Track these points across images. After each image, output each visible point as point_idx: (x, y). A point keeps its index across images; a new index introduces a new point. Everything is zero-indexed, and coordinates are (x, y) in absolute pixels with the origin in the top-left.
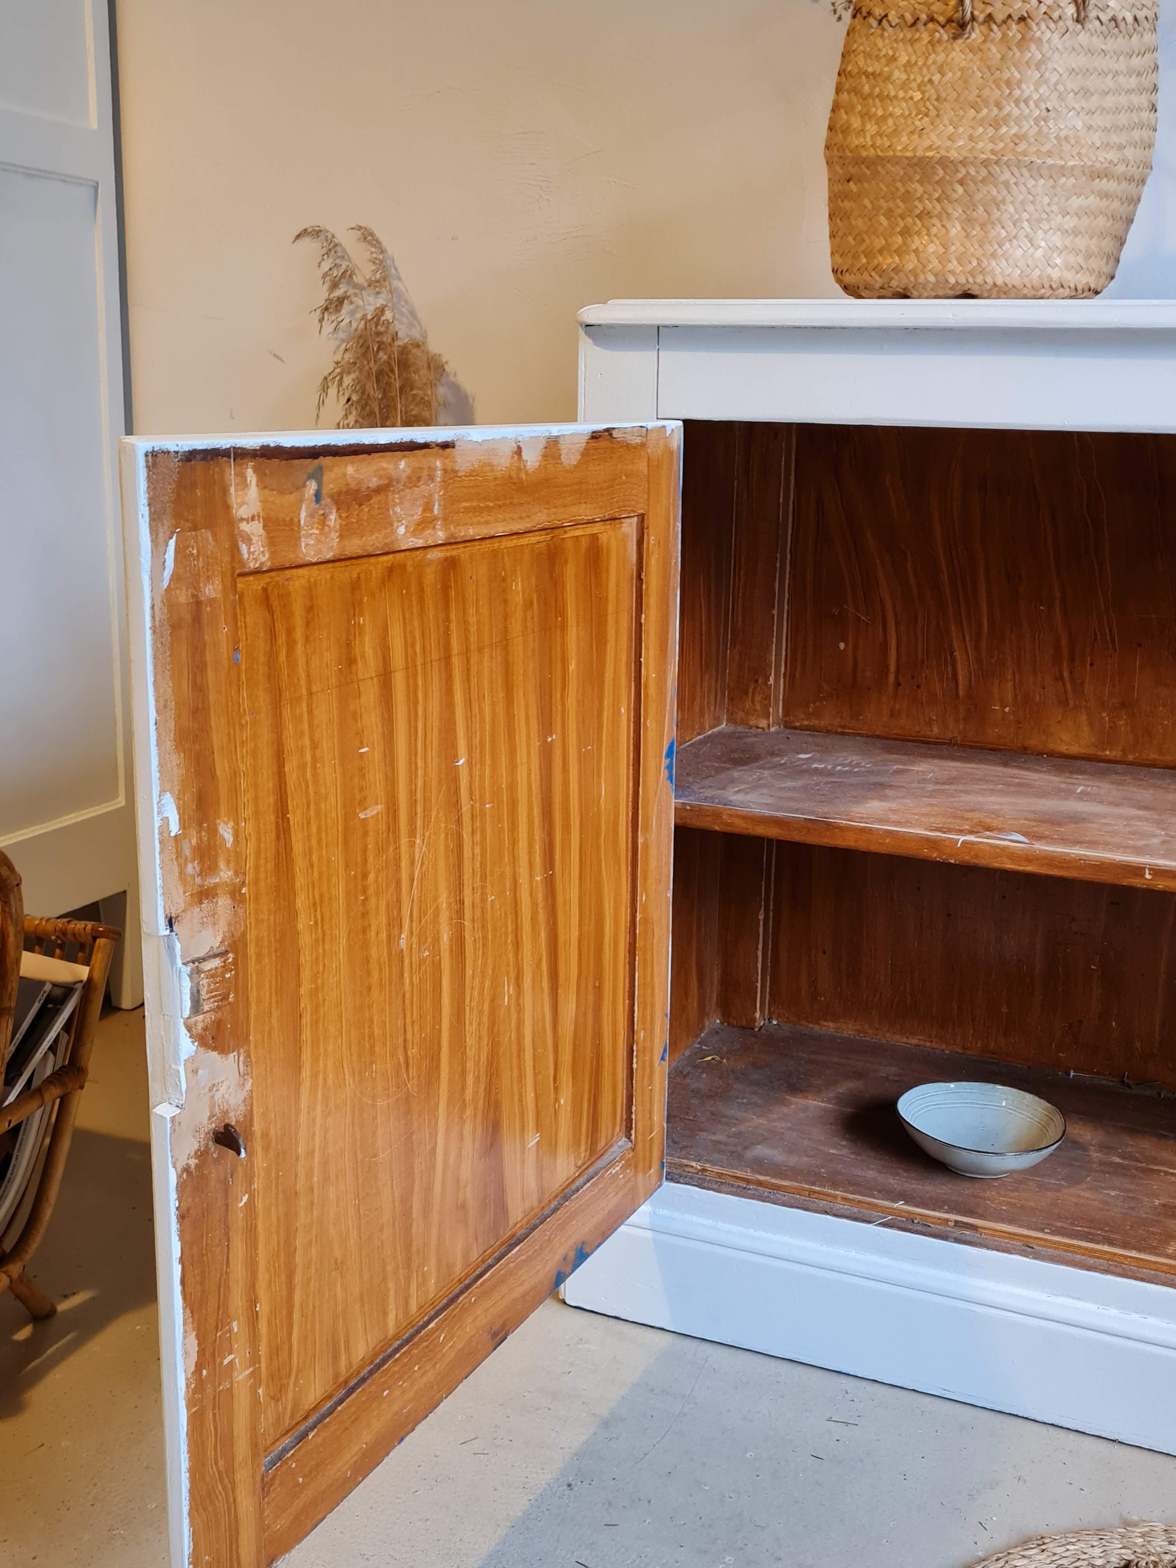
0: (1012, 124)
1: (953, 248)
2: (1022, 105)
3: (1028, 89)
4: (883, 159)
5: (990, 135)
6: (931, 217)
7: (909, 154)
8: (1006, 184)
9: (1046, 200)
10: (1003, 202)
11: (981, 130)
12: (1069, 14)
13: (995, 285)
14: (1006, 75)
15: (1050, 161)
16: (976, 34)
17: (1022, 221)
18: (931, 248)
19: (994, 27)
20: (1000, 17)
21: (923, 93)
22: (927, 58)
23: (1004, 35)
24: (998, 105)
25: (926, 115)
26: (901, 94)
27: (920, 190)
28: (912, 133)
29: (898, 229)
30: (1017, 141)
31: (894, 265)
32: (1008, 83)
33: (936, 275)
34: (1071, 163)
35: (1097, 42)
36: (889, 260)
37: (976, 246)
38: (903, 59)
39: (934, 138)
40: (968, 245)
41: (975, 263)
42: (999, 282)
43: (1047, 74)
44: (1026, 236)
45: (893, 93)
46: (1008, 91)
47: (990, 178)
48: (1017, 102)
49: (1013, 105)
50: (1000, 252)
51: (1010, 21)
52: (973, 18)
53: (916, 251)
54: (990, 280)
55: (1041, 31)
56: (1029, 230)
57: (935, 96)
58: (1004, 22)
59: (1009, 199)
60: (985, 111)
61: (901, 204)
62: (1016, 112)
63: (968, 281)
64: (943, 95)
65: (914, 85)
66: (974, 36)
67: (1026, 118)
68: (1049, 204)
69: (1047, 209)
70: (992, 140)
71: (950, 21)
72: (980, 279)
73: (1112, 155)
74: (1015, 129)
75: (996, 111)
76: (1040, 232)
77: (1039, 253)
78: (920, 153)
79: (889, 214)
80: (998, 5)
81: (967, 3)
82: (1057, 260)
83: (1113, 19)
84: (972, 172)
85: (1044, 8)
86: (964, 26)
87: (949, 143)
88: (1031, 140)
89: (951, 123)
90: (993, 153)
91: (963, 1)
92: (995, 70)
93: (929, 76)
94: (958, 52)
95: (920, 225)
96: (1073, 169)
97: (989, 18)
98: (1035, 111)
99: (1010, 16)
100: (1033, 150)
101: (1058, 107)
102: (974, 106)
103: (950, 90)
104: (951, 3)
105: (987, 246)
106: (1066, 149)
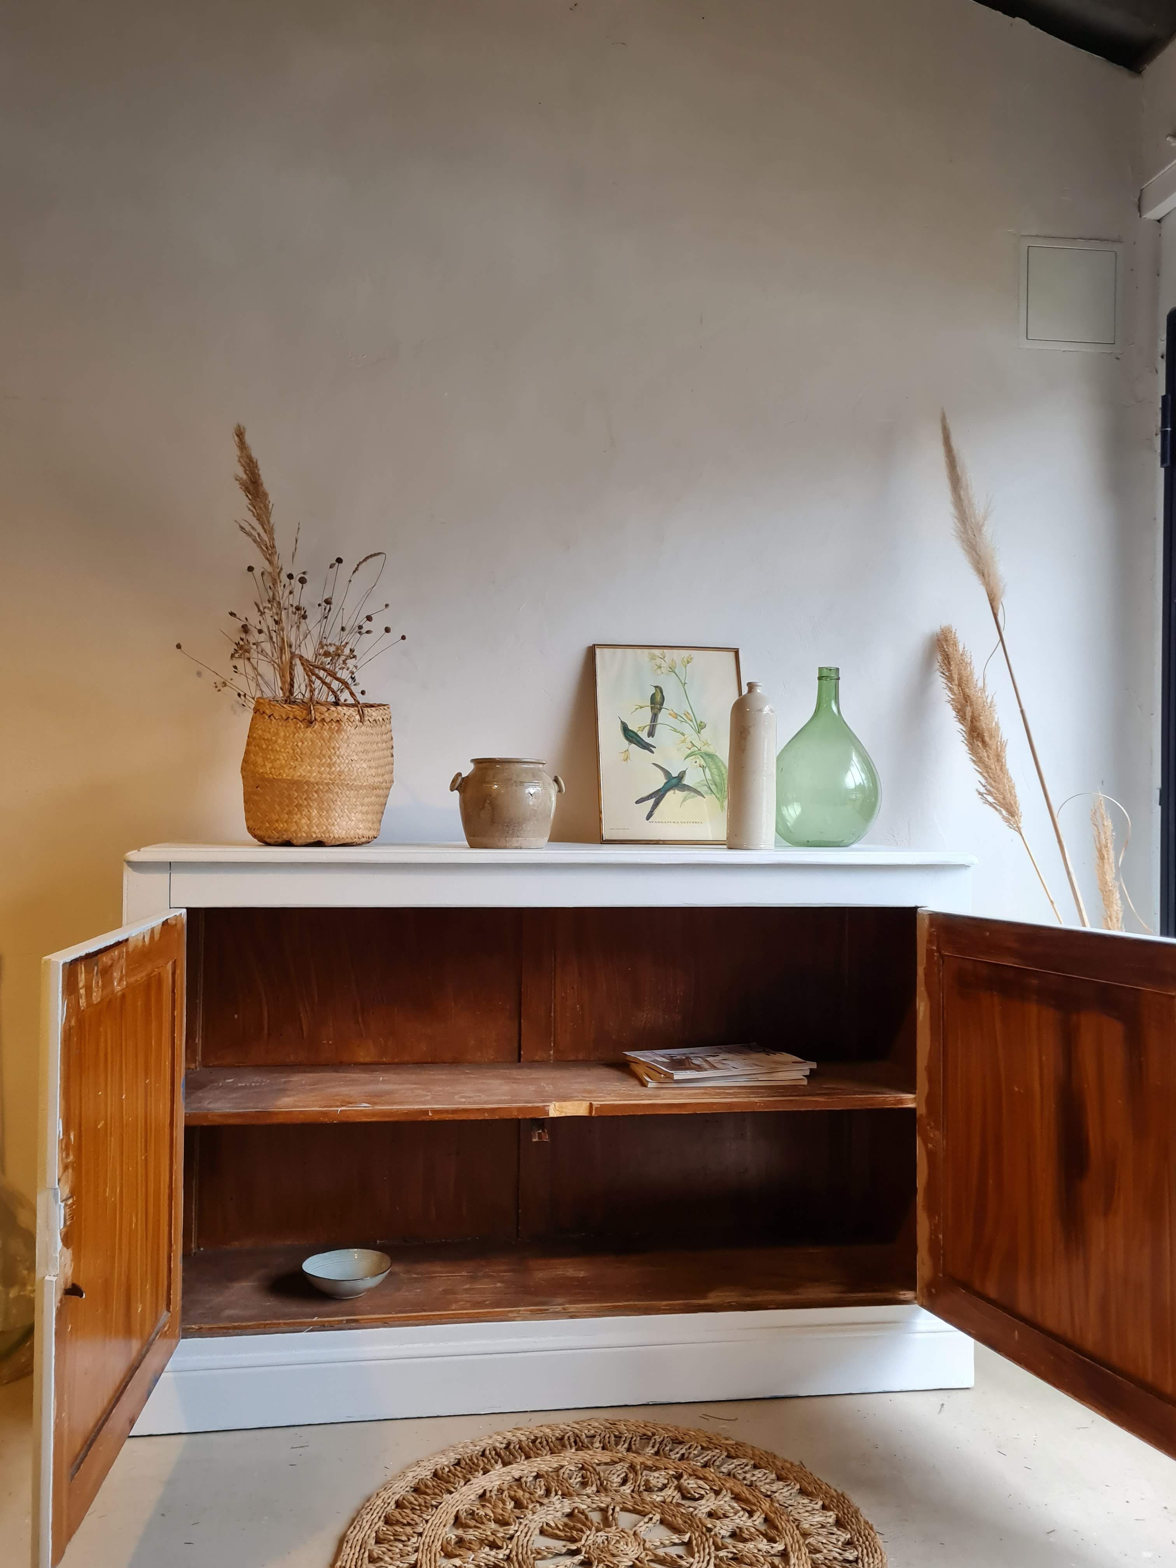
0: (337, 766)
1: (314, 821)
2: (341, 758)
3: (342, 751)
4: (276, 779)
5: (328, 771)
6: (302, 807)
7: (289, 778)
8: (337, 793)
9: (354, 800)
10: (336, 801)
11: (323, 769)
12: (357, 718)
13: (334, 837)
14: (333, 745)
15: (355, 784)
16: (317, 726)
17: (344, 809)
18: (303, 821)
19: (325, 724)
20: (328, 720)
21: (293, 750)
22: (295, 734)
23: (330, 728)
24: (330, 757)
25: (296, 760)
26: (282, 750)
27: (296, 794)
28: (290, 768)
29: (286, 811)
30: (339, 774)
31: (284, 828)
32: (333, 748)
33: (306, 834)
34: (365, 784)
35: (368, 730)
36: (281, 826)
37: (325, 820)
38: (282, 734)
39: (301, 771)
40: (321, 820)
41: (325, 828)
42: (336, 836)
43: (350, 745)
44: (347, 816)
45: (278, 749)
46: (334, 752)
47: (330, 790)
48: (338, 757)
49: (336, 758)
50: (336, 823)
51: (332, 722)
52: (315, 719)
53: (296, 822)
54: (332, 836)
55: (346, 726)
56: (347, 813)
57: (300, 752)
58: (330, 722)
59: (338, 800)
60: (324, 760)
61: (286, 800)
62: (338, 761)
63: (322, 836)
64: (304, 752)
65: (289, 746)
66: (316, 727)
67: (343, 764)
68: (356, 802)
69: (355, 804)
70: (329, 774)
71: (304, 719)
72: (327, 835)
74: (338, 769)
75: (329, 760)
76: (353, 814)
77: (353, 823)
78: (296, 778)
79: (280, 804)
80: (327, 714)
81: (313, 712)
82: (361, 826)
83: (375, 720)
84: (321, 787)
85: (346, 717)
86: (311, 723)
87: (309, 774)
88: (347, 774)
89: (309, 765)
90: (330, 779)
91: (311, 711)
92: (326, 742)
93: (295, 743)
94: (309, 734)
95: (297, 810)
96: (365, 786)
97: (323, 720)
98: (347, 761)
99: (332, 720)
100: (347, 778)
101: (356, 759)
102: (319, 757)
103: (307, 750)
104: (305, 712)
105: (330, 820)
106: (361, 777)
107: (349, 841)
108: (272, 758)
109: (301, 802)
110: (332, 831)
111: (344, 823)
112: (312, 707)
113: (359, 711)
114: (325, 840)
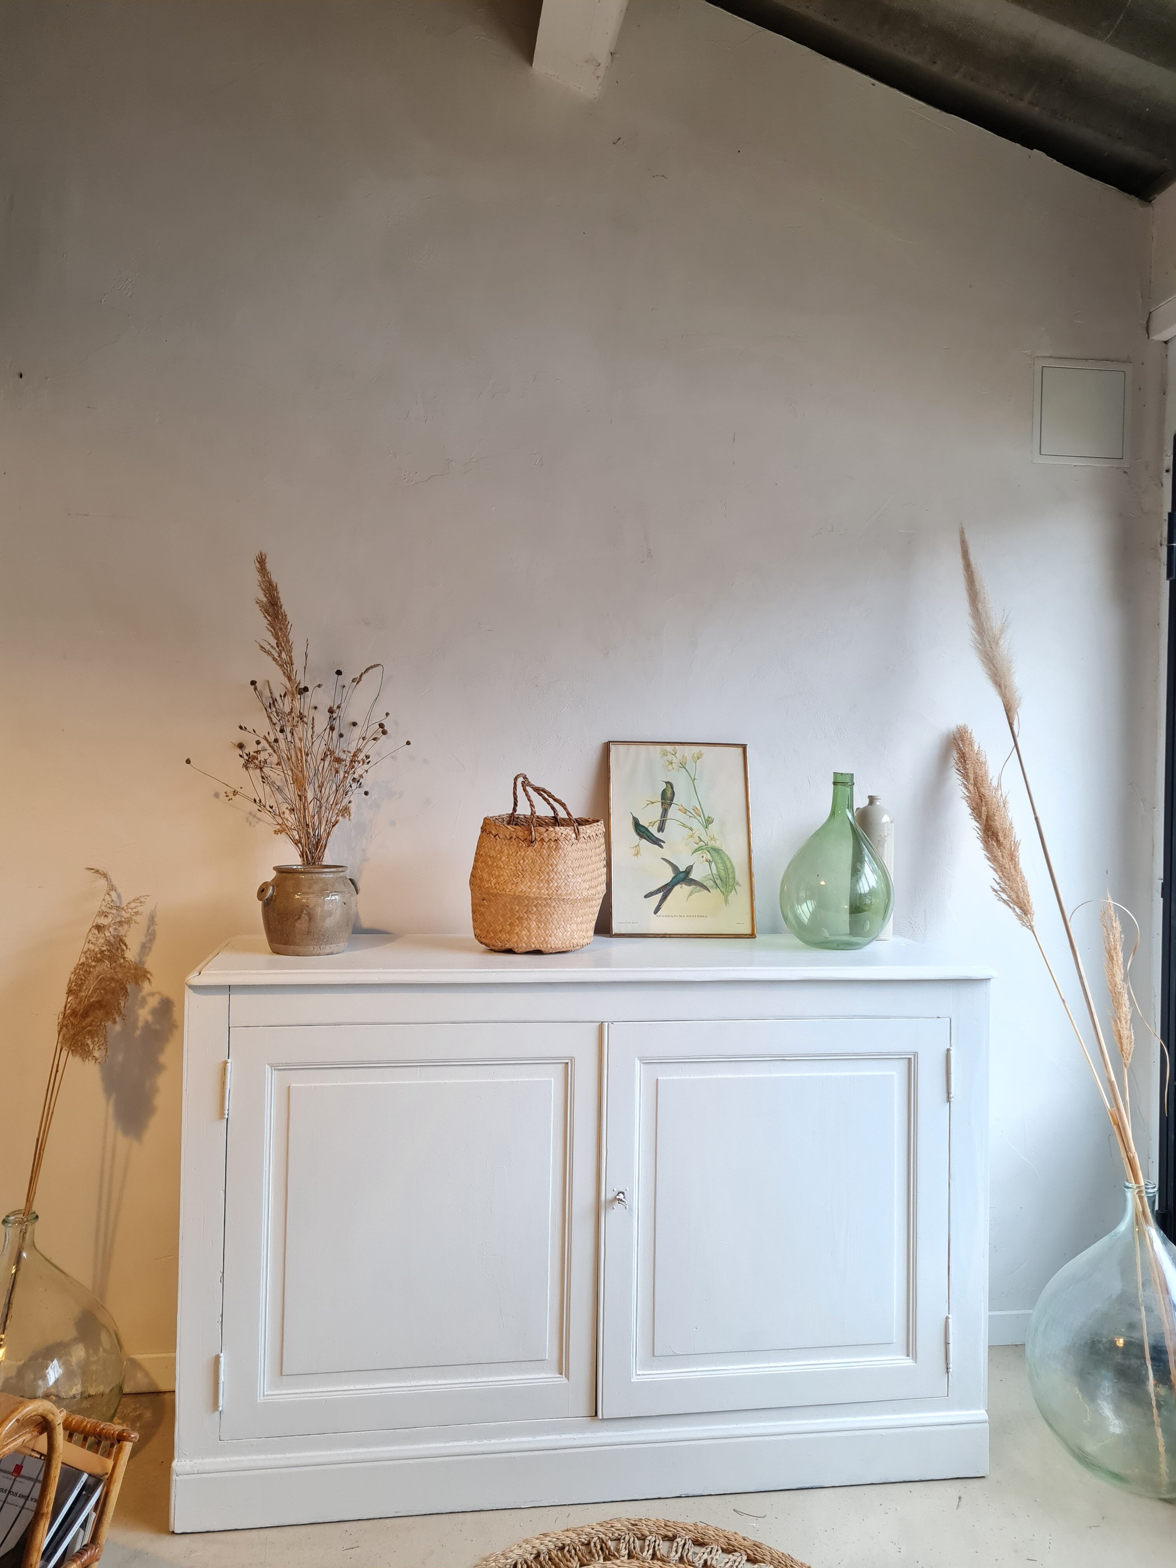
0: (554, 882)
1: (533, 933)
2: (558, 875)
3: (560, 867)
4: (500, 894)
5: (546, 887)
6: (523, 920)
7: (512, 893)
8: (554, 907)
9: (570, 912)
10: (553, 914)
11: (542, 884)
12: (573, 838)
13: (551, 948)
14: (551, 862)
15: (571, 898)
16: (537, 845)
17: (561, 921)
18: (524, 933)
19: (545, 843)
20: (547, 840)
21: (516, 867)
22: (517, 853)
23: (549, 847)
24: (548, 874)
25: (518, 876)
26: (506, 867)
27: (518, 908)
28: (513, 884)
29: (508, 923)
30: (557, 889)
31: (507, 937)
32: (551, 865)
34: (579, 898)
35: (584, 846)
36: (504, 936)
37: (543, 932)
38: (506, 852)
39: (522, 886)
40: (539, 932)
41: (543, 939)
42: (553, 945)
43: (567, 861)
45: (502, 866)
46: (552, 869)
47: (547, 905)
48: (556, 873)
49: (554, 874)
50: (553, 934)
51: (550, 841)
53: (517, 933)
54: (549, 946)
55: (563, 844)
56: (564, 925)
57: (521, 869)
58: (548, 841)
59: (555, 913)
60: (543, 877)
61: (508, 913)
62: (556, 877)
64: (525, 869)
65: (512, 864)
66: (536, 846)
67: (560, 879)
68: (571, 914)
69: (571, 916)
70: (547, 889)
71: (525, 840)
72: (545, 945)
74: (556, 884)
75: (547, 876)
76: (569, 926)
77: (569, 933)
78: (517, 894)
79: (503, 916)
80: (545, 835)
81: (533, 833)
82: (576, 936)
83: (589, 837)
84: (540, 902)
85: (563, 836)
86: (532, 842)
87: (529, 890)
88: (563, 889)
89: (530, 881)
90: (548, 894)
91: (531, 832)
92: (545, 859)
93: (518, 861)
94: (530, 852)
95: (518, 922)
97: (542, 840)
98: (564, 877)
99: (550, 839)
100: (564, 893)
101: (572, 874)
102: (538, 874)
103: (528, 867)
104: (526, 832)
105: (548, 932)
106: (577, 891)
107: (564, 950)
108: (497, 874)
109: (522, 915)
110: (549, 942)
111: (562, 935)
112: (533, 828)
113: (574, 830)
114: (543, 949)
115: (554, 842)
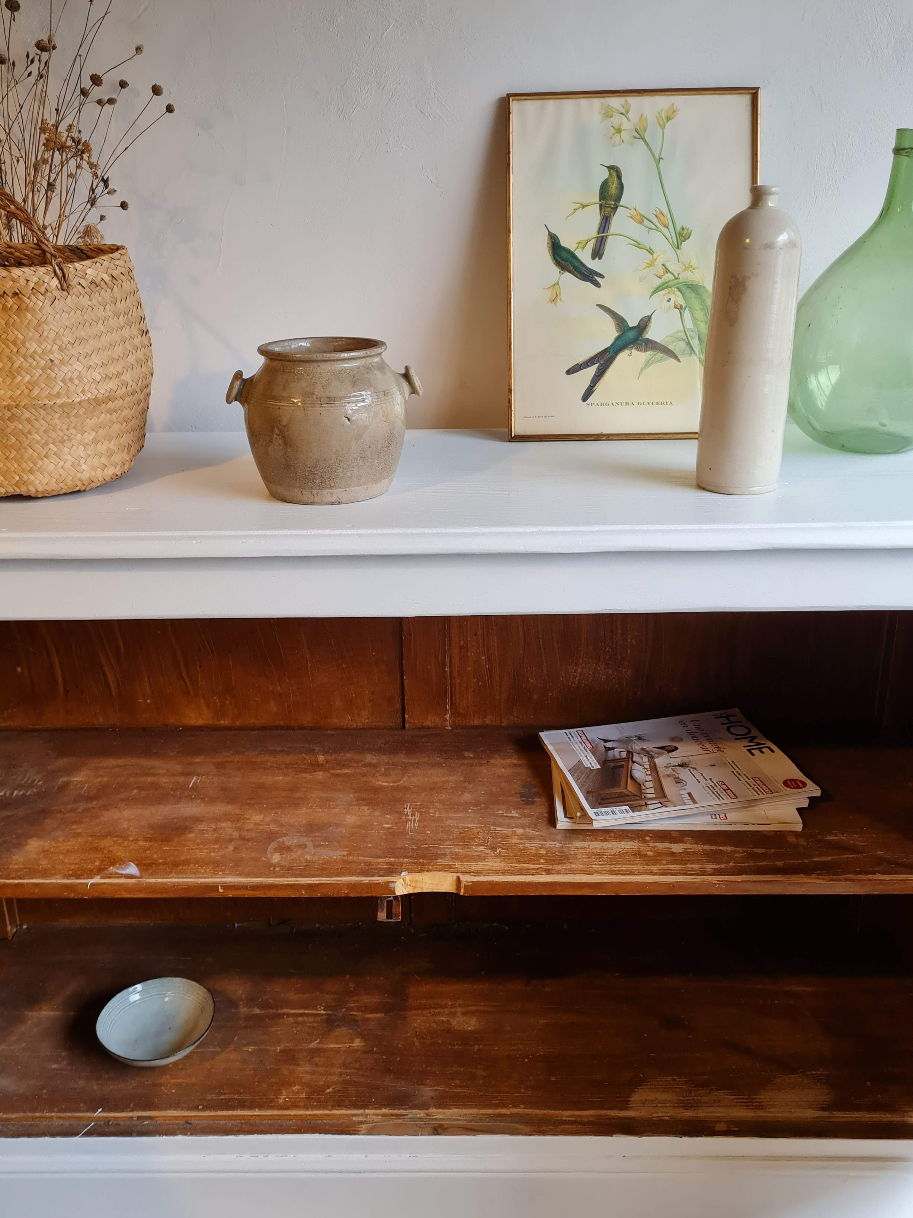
0: (24, 374)
2: (30, 359)
3: (32, 346)
5: (8, 383)
8: (29, 420)
9: (65, 426)
10: (30, 433)
12: (55, 287)
14: (11, 337)
15: (62, 401)
17: (48, 445)
24: (10, 359)
30: (31, 388)
32: (14, 343)
34: (77, 399)
35: (85, 300)
37: (17, 467)
43: (45, 334)
44: (55, 454)
46: (16, 349)
47: (14, 417)
48: (24, 357)
49: (22, 360)
50: (35, 468)
54: (32, 489)
55: (33, 302)
56: (55, 449)
58: (2, 296)
59: (34, 431)
62: (26, 365)
67: (35, 368)
68: (67, 429)
69: (67, 433)
70: (10, 388)
72: (24, 489)
73: (112, 385)
74: (27, 378)
75: (9, 364)
76: (65, 450)
77: (68, 464)
82: (84, 466)
85: (32, 285)
88: (42, 385)
90: (14, 398)
96: (80, 403)
98: (42, 363)
100: (46, 393)
101: (60, 357)
105: (24, 465)
106: (72, 389)
111: (52, 466)
115: (13, 297)
